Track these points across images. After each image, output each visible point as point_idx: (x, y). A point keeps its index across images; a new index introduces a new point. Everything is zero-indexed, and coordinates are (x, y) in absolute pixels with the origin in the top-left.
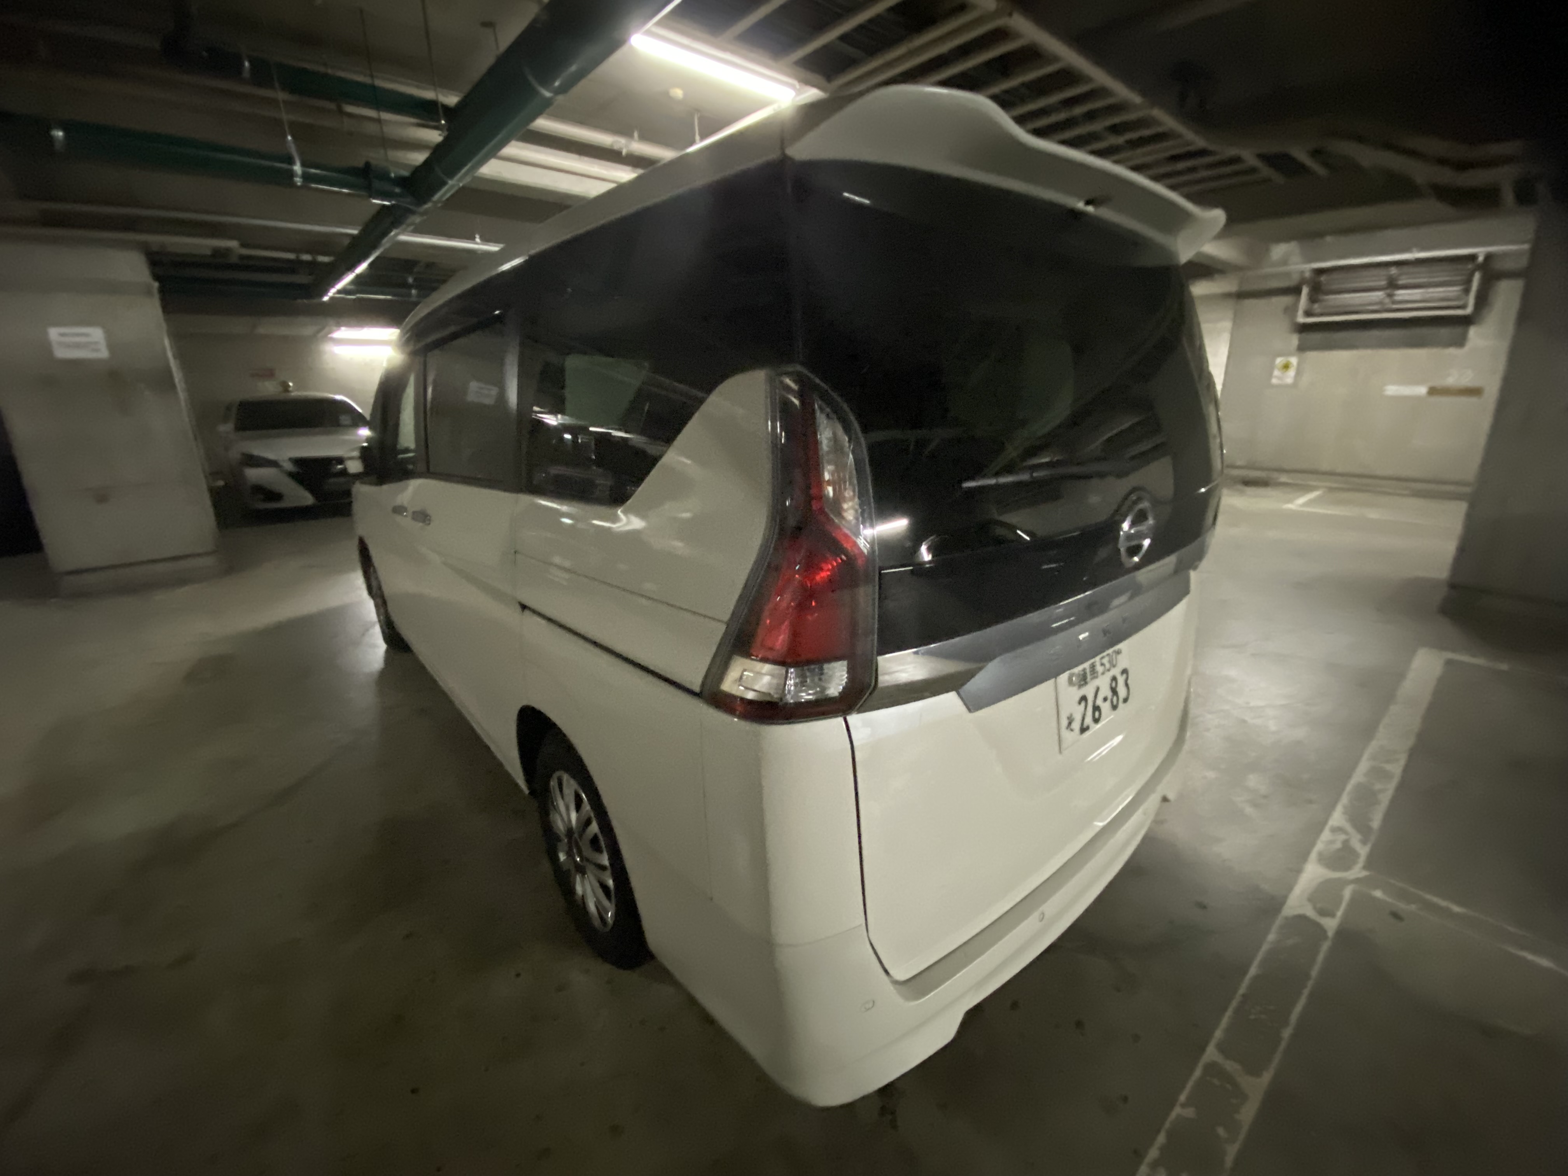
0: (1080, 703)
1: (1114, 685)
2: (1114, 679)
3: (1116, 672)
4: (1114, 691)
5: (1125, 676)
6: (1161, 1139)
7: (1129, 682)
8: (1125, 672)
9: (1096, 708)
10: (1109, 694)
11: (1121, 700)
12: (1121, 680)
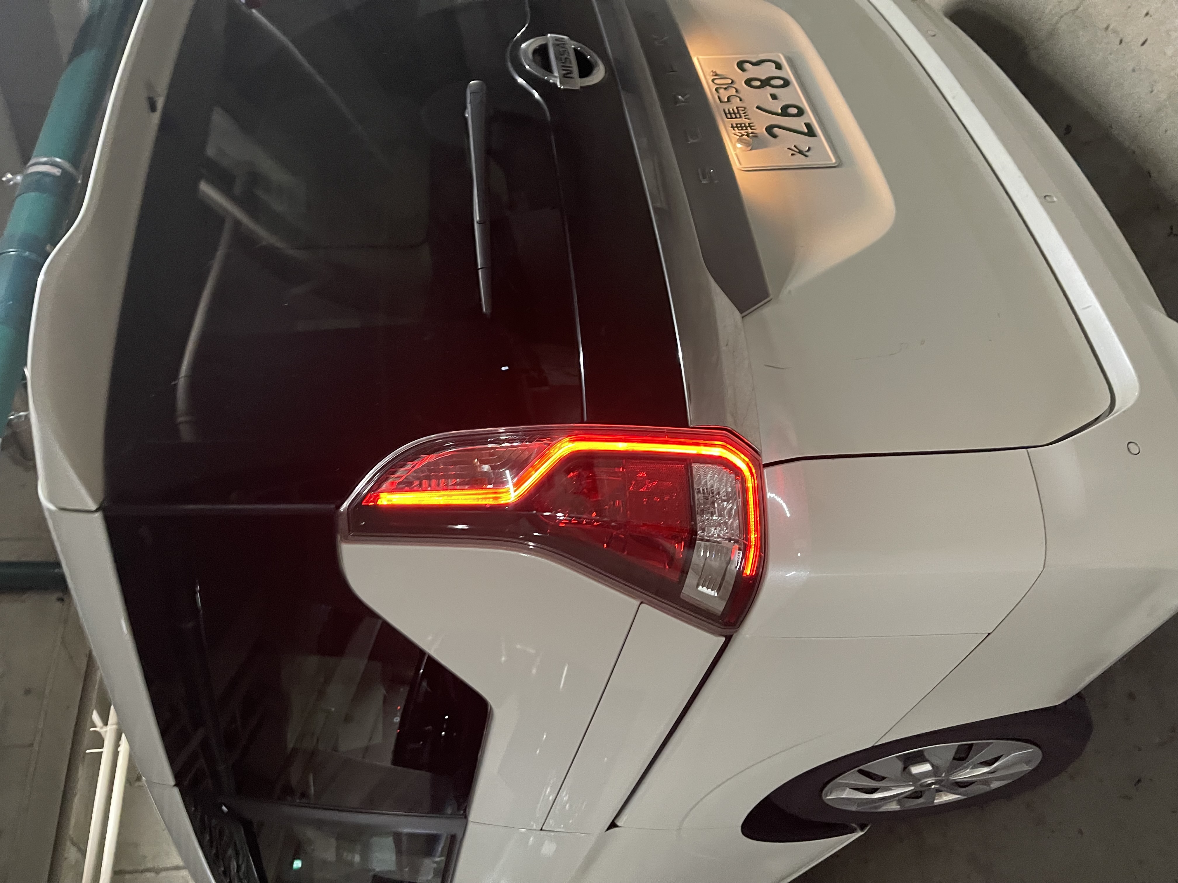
0: (775, 136)
1: (758, 83)
2: (748, 82)
3: (740, 78)
4: (766, 83)
5: (747, 66)
7: (754, 60)
8: (741, 65)
9: (784, 112)
10: (769, 90)
11: (778, 73)
12: (752, 71)
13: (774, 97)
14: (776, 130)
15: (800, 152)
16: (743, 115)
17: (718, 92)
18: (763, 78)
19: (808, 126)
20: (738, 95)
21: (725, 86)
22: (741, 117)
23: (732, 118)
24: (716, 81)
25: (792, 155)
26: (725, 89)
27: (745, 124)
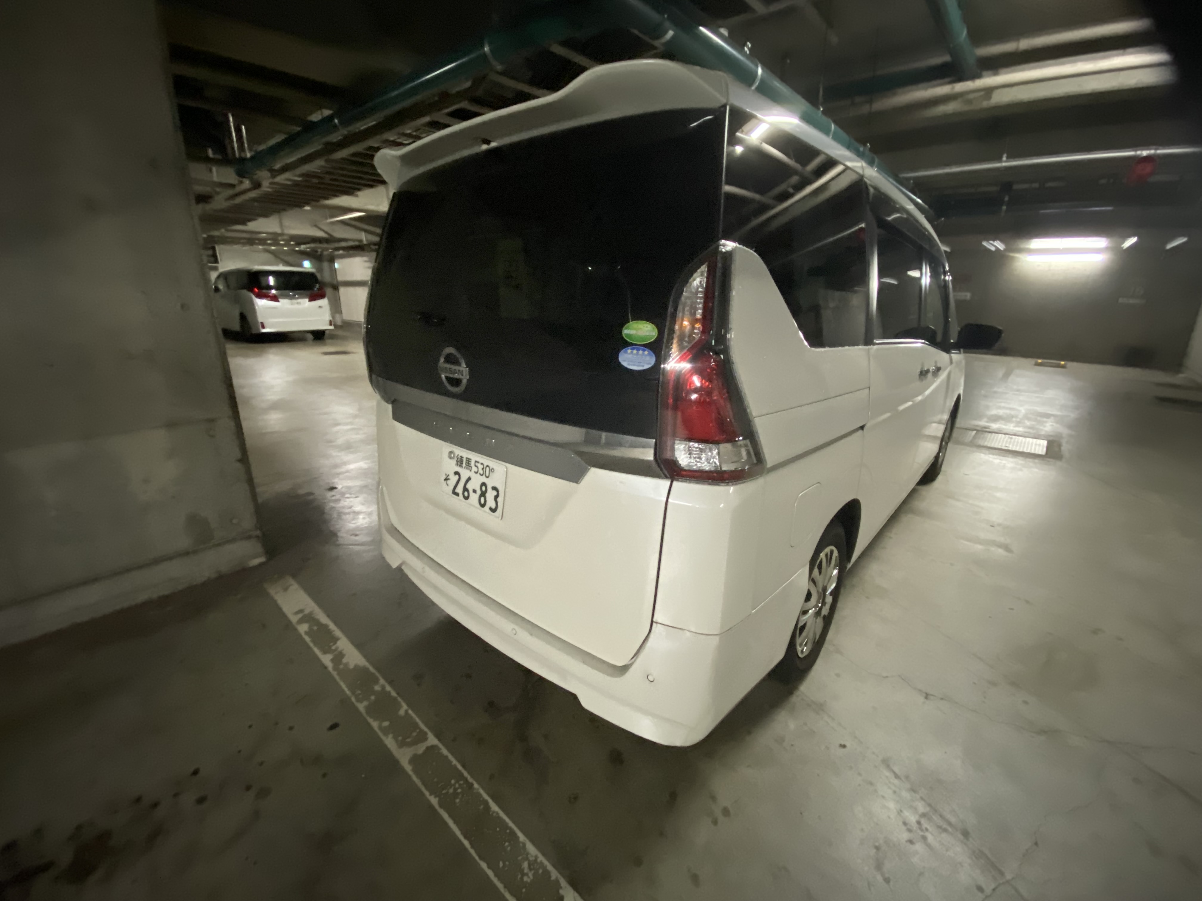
6: (394, 694)
13: (475, 491)
14: (457, 477)
15: (446, 479)
16: (467, 467)
17: (482, 464)
18: (487, 495)
19: (457, 494)
20: (478, 474)
21: (484, 470)
22: (466, 465)
23: (466, 460)
24: (488, 468)
25: (446, 475)
26: (483, 469)
27: (462, 464)
